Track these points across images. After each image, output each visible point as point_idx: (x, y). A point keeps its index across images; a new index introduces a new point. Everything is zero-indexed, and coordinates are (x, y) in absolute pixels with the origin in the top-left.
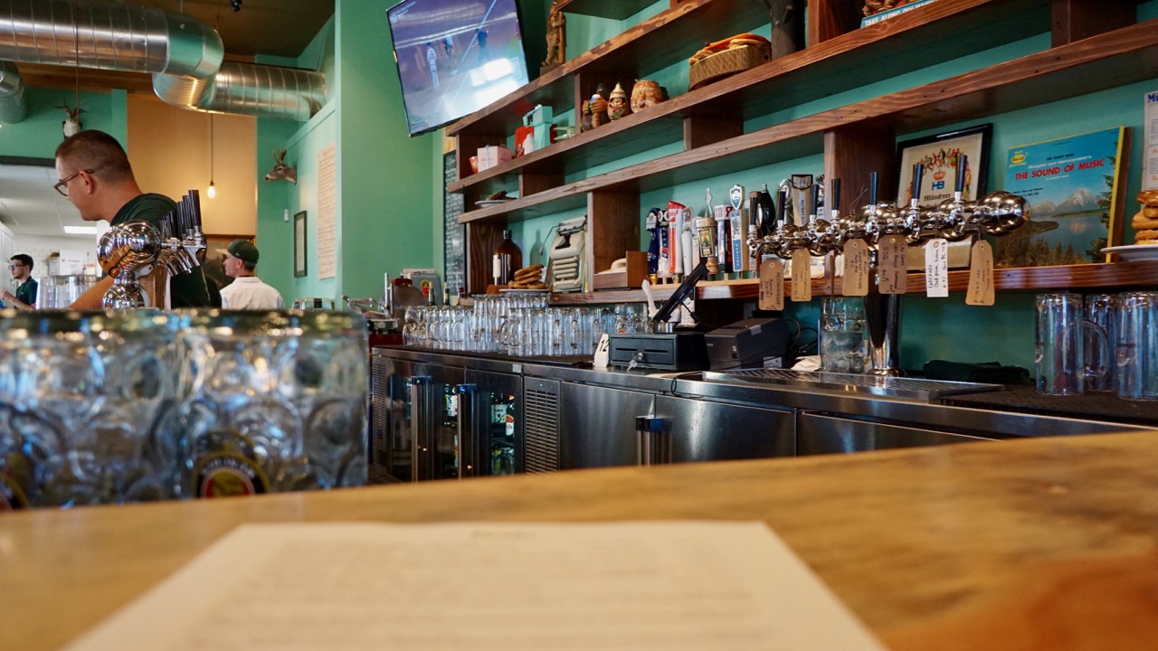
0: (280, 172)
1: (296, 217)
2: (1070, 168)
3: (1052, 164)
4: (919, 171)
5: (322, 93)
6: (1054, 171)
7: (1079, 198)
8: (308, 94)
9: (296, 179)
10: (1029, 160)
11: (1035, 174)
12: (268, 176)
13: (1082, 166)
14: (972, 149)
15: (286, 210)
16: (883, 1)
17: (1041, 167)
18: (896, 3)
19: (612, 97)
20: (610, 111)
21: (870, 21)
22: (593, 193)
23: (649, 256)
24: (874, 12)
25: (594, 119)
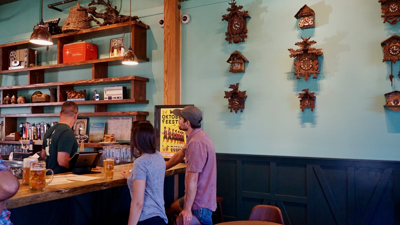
6: (97, 127)
7: (100, 132)
10: (93, 125)
13: (100, 127)
14: (86, 121)
16: (70, 97)
17: (95, 126)
18: (73, 97)
19: (12, 98)
20: (12, 101)
21: (68, 100)
22: (6, 118)
23: (20, 133)
24: (69, 98)
25: (7, 102)
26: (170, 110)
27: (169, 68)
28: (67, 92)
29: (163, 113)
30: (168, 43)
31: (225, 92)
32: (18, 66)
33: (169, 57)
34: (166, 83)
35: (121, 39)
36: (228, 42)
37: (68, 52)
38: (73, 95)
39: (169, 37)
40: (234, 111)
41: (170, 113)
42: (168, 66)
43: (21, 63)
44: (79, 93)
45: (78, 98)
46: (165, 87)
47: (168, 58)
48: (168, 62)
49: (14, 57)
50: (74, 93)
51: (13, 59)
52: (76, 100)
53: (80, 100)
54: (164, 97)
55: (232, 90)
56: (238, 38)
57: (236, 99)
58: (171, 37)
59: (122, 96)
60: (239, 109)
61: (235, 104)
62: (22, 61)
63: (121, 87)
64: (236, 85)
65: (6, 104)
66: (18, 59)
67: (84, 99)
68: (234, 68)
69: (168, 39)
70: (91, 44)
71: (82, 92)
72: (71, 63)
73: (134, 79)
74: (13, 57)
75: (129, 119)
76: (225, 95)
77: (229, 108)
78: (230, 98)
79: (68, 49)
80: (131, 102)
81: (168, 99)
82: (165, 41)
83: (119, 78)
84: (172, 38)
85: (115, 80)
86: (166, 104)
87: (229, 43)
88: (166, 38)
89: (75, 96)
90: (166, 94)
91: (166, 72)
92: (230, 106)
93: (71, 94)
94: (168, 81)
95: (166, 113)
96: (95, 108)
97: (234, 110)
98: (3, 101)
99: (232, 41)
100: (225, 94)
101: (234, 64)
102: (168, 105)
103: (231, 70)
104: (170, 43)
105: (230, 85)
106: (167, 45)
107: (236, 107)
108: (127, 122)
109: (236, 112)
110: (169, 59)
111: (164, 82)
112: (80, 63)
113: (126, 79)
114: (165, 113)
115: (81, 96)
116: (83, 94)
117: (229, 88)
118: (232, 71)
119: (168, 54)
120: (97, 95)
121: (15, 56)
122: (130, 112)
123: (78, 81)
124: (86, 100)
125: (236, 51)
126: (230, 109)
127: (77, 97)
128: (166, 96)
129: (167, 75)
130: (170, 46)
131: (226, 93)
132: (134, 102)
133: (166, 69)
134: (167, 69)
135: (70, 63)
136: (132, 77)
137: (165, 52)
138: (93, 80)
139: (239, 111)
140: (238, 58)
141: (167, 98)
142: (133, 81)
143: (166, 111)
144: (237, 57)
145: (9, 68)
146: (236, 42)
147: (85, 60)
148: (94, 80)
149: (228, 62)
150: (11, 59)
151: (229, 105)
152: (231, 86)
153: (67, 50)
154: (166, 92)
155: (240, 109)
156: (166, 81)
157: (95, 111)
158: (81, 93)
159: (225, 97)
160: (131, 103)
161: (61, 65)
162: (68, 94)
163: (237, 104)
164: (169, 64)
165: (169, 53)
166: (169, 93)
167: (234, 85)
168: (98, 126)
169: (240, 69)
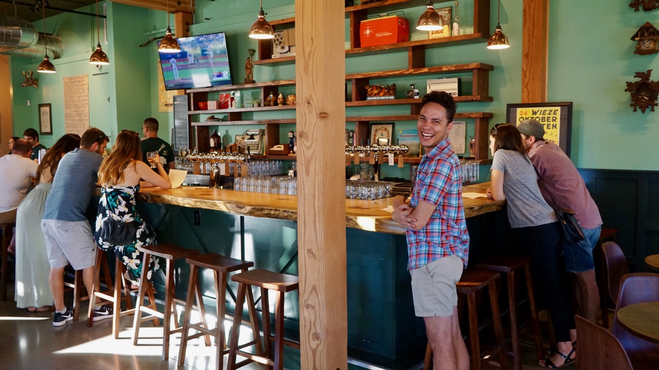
0: (30, 82)
1: (41, 106)
2: (412, 136)
3: (408, 134)
4: (376, 131)
5: (61, 47)
6: (408, 136)
7: (414, 143)
8: (53, 48)
9: (38, 86)
10: (403, 133)
11: (405, 136)
12: (24, 84)
13: (415, 136)
14: (390, 128)
15: (28, 101)
16: (372, 93)
17: (406, 134)
18: (375, 95)
19: (279, 97)
20: (279, 102)
21: (369, 98)
22: (268, 124)
23: (290, 145)
24: (370, 96)
25: (272, 103)
26: (533, 111)
27: (531, 50)
28: (366, 88)
29: (521, 115)
30: (529, 14)
31: (627, 83)
32: (287, 52)
33: (531, 34)
34: (526, 72)
35: (448, 9)
36: (634, 9)
37: (368, 32)
38: (376, 92)
39: (532, 5)
40: (639, 110)
41: (533, 114)
42: (531, 47)
43: (291, 48)
44: (386, 89)
45: (384, 95)
46: (523, 77)
47: (529, 35)
48: (529, 41)
49: (280, 40)
50: (377, 90)
51: (278, 43)
52: (382, 98)
53: (387, 98)
54: (523, 92)
55: (639, 79)
56: (652, 3)
57: (644, 93)
58: (535, 4)
59: (457, 91)
60: (648, 107)
61: (642, 100)
62: (291, 46)
63: (456, 80)
64: (646, 73)
65: (270, 105)
66: (286, 42)
67: (392, 97)
68: (643, 47)
69: (529, 7)
70: (403, 18)
71: (390, 88)
72: (375, 46)
73: (479, 67)
74: (278, 40)
75: (460, 123)
76: (627, 88)
77: (631, 106)
78: (634, 92)
79: (368, 27)
80: (474, 99)
81: (529, 94)
82: (525, 11)
83: (454, 67)
84: (536, 6)
85: (448, 69)
86: (526, 101)
87: (635, 11)
88: (527, 6)
89: (379, 92)
90: (525, 87)
91: (526, 56)
92: (633, 103)
93: (372, 90)
94: (528, 69)
95: (526, 114)
96: (412, 109)
97: (639, 108)
98: (265, 101)
99: (641, 8)
100: (627, 86)
101: (642, 42)
102: (530, 102)
103: (638, 50)
104: (534, 14)
105: (636, 73)
106: (528, 16)
107: (643, 104)
108: (457, 128)
109: (643, 112)
110: (531, 37)
111: (523, 70)
112: (390, 46)
113: (466, 68)
114: (524, 114)
115: (388, 92)
116: (392, 90)
117: (635, 77)
118: (639, 52)
119: (529, 30)
120: (416, 91)
121: (281, 38)
122: (472, 114)
123: (386, 72)
124: (396, 98)
125: (648, 23)
126: (633, 107)
127: (382, 94)
128: (525, 90)
129: (528, 60)
130: (533, 18)
131: (629, 84)
132: (479, 99)
133: (526, 52)
134: (529, 52)
135: (373, 47)
136: (475, 64)
137: (524, 26)
138: (411, 71)
139: (648, 110)
140: (651, 33)
141: (527, 93)
142: (477, 70)
143: (526, 112)
144: (648, 31)
145: (273, 56)
146: (647, 9)
147: (396, 42)
148: (413, 71)
149: (633, 39)
150: (275, 42)
151: (632, 101)
152: (638, 75)
153: (367, 29)
154: (525, 84)
155: (650, 107)
156: (525, 69)
157: (412, 114)
158: (388, 88)
159: (626, 91)
160: (474, 101)
161: (358, 50)
162: (369, 90)
163: (645, 99)
164: (532, 44)
165: (532, 29)
166: (531, 86)
167: (644, 73)
168: (410, 134)
169: (654, 48)
